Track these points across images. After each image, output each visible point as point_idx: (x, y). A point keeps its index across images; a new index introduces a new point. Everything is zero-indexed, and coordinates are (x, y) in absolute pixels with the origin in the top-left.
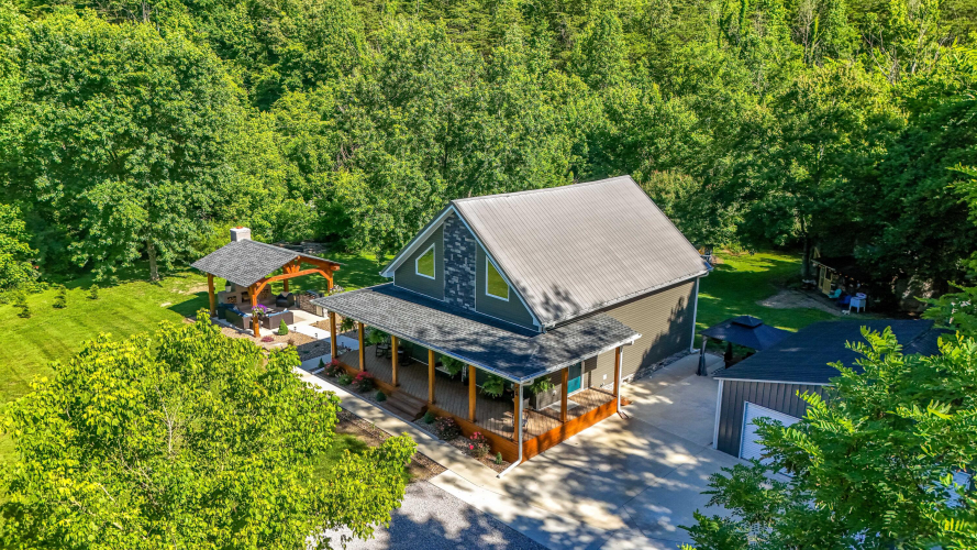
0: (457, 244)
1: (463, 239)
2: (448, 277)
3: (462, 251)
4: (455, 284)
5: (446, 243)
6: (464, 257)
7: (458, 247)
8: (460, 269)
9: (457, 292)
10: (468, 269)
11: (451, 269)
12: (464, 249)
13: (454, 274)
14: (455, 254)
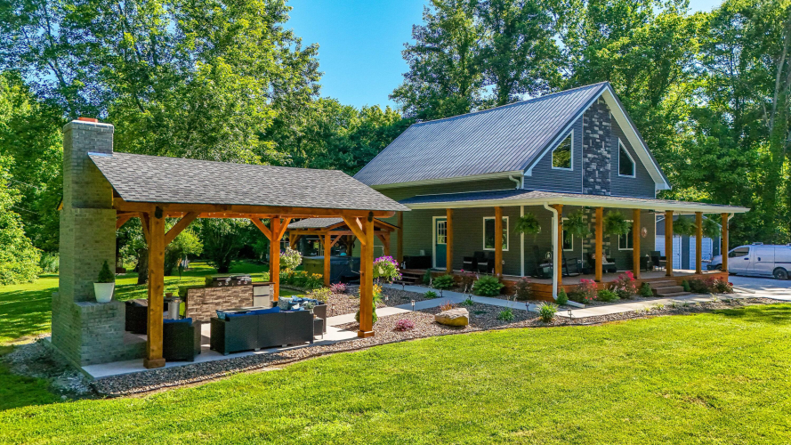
0: (596, 128)
1: (601, 123)
2: (587, 165)
3: (600, 135)
4: (594, 170)
5: (585, 128)
6: (602, 141)
7: (595, 132)
8: (598, 154)
9: (595, 178)
10: (605, 153)
11: (590, 155)
12: (601, 132)
13: (592, 160)
14: (594, 139)
